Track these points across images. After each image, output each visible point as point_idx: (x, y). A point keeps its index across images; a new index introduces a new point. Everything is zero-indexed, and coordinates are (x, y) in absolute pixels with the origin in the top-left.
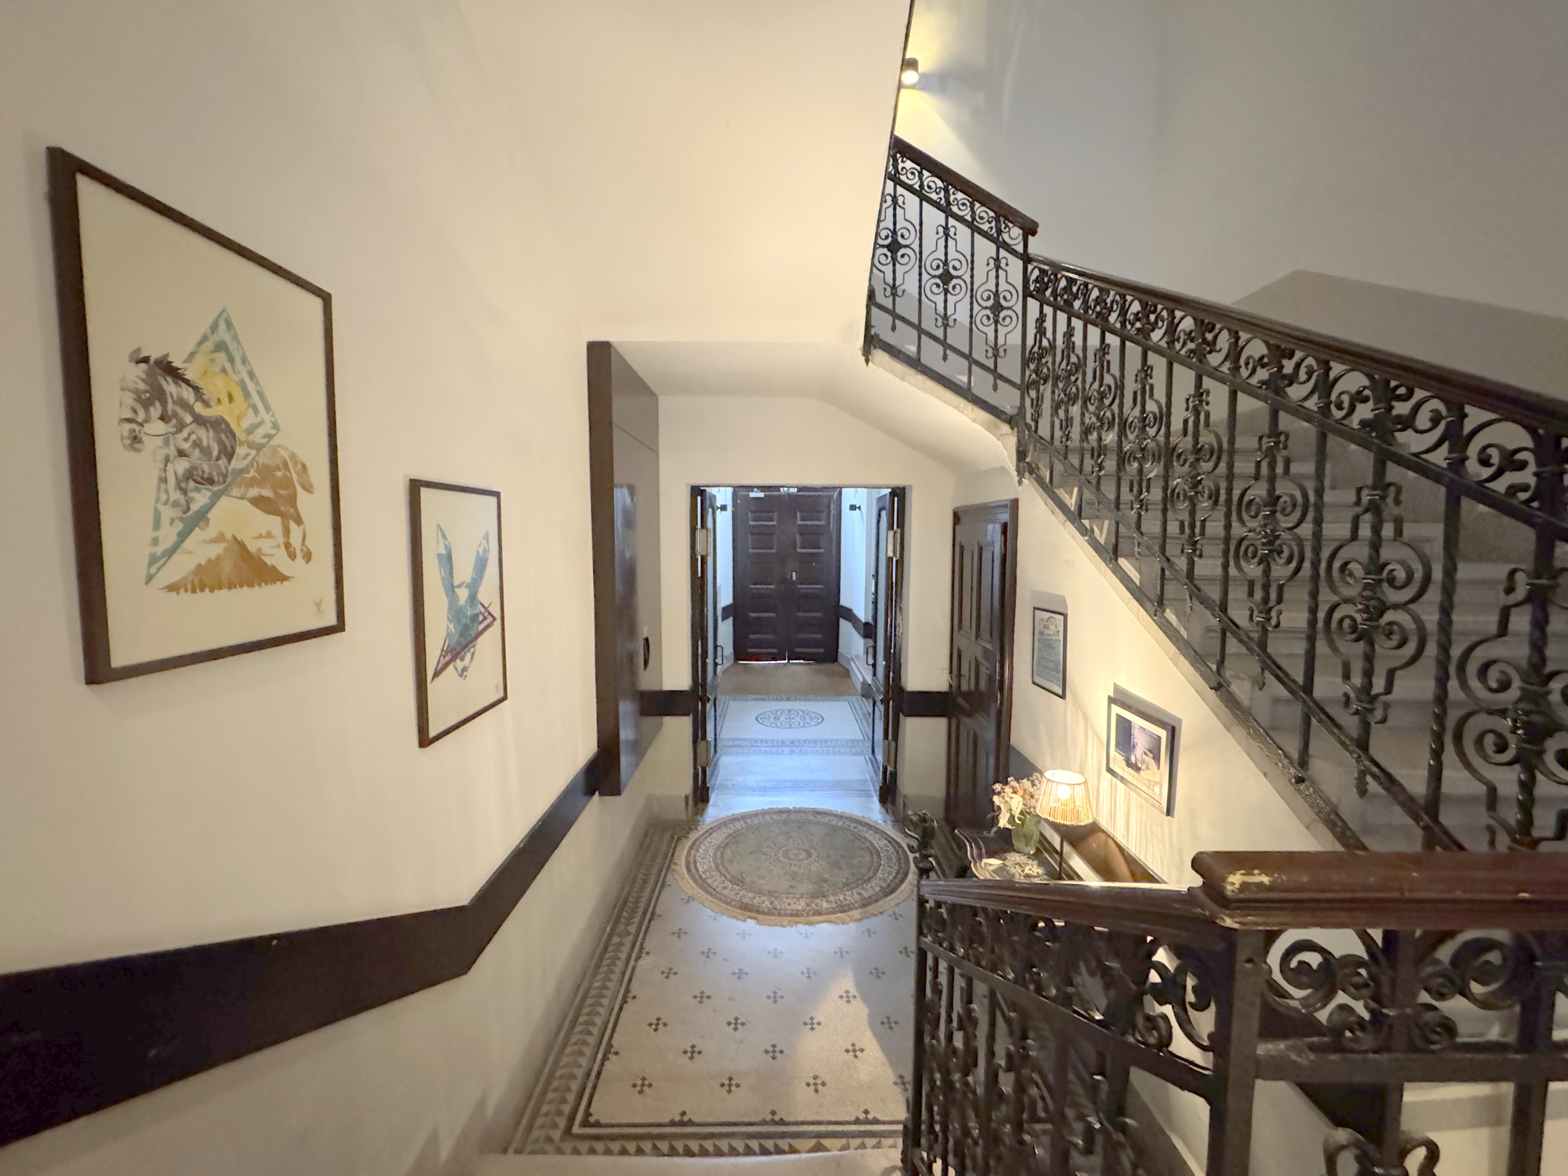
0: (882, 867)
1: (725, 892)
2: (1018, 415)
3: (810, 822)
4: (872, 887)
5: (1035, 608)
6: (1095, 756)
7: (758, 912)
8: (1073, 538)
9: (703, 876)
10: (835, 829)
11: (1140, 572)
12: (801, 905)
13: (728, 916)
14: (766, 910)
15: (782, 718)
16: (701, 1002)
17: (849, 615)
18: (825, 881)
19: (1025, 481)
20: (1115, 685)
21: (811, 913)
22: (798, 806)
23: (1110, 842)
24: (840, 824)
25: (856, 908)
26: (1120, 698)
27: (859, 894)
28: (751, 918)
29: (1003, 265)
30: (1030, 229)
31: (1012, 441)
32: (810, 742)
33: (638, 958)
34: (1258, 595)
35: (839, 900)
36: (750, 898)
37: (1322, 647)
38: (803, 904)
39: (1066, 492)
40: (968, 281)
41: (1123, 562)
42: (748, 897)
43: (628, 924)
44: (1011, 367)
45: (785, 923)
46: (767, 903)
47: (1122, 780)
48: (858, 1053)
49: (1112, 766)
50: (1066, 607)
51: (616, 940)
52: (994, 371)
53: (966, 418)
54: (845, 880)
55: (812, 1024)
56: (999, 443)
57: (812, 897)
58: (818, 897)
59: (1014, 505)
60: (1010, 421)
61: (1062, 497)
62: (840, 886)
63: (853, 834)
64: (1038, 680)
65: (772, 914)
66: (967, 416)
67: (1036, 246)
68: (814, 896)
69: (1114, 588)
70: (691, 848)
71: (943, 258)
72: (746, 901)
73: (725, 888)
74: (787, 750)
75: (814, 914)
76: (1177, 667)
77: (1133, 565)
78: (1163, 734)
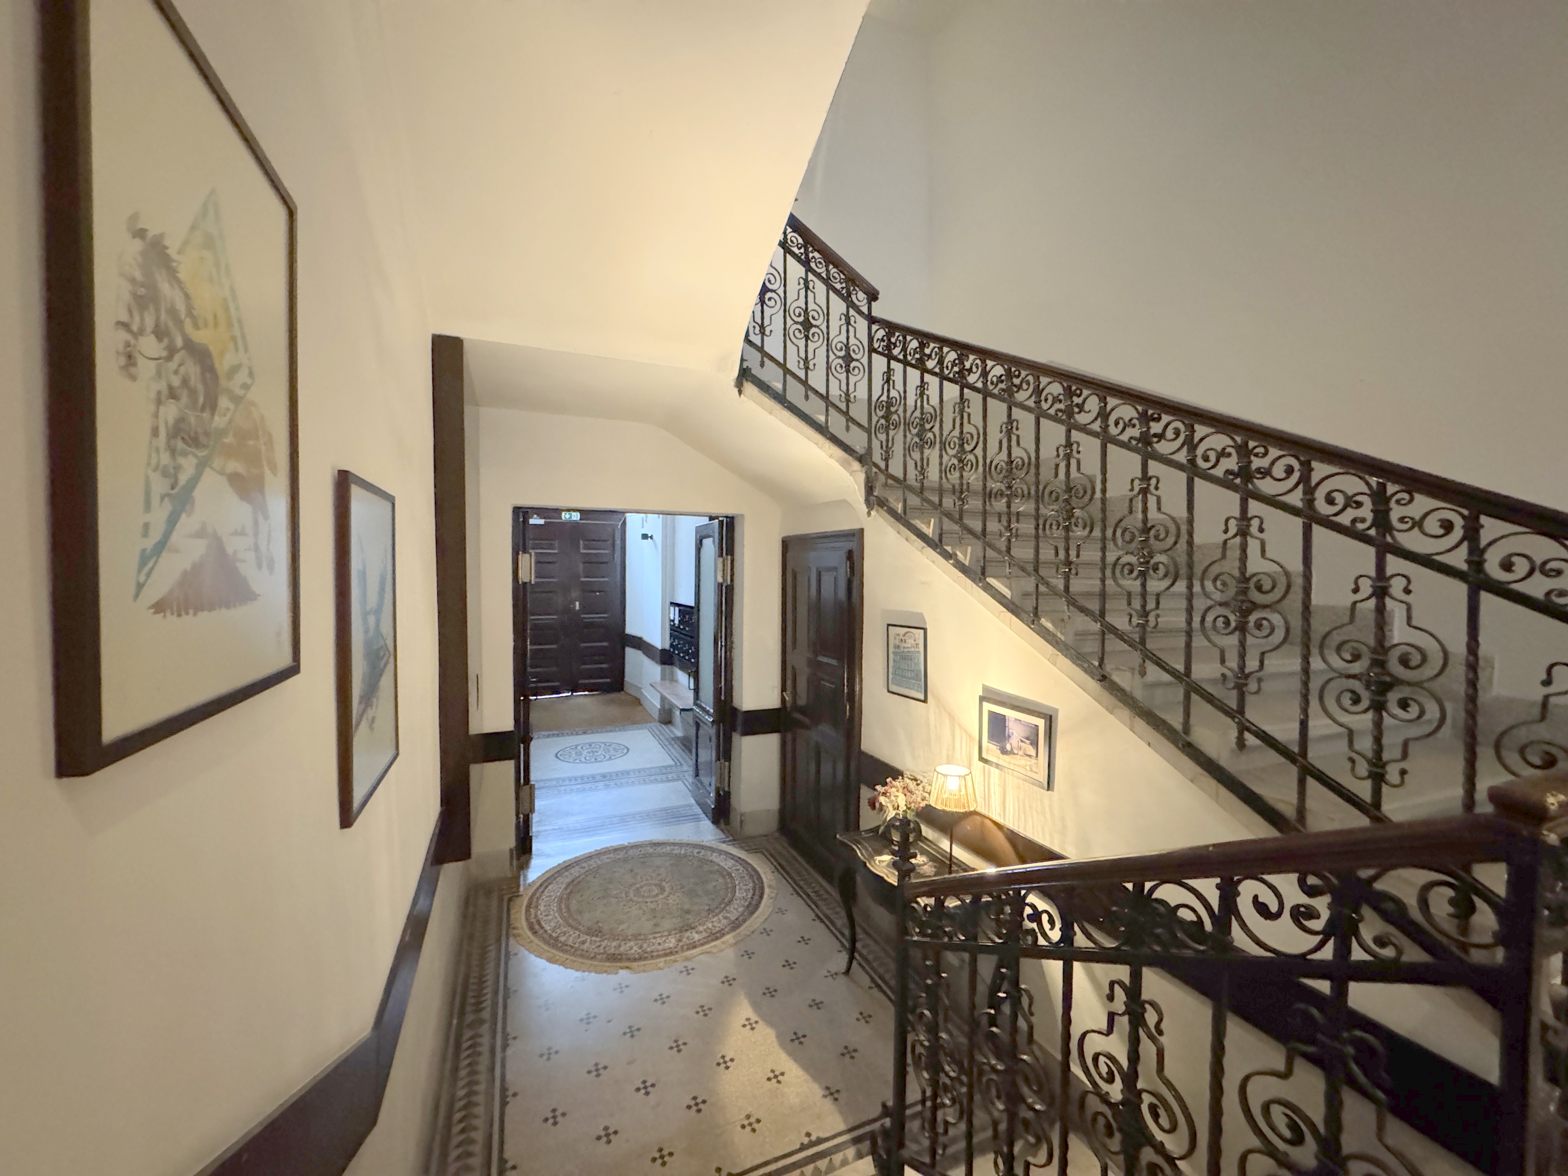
0: (737, 887)
1: (585, 947)
2: (866, 454)
3: (651, 855)
4: (736, 909)
5: (889, 625)
6: (966, 749)
7: (629, 960)
8: (933, 562)
9: (554, 935)
10: (679, 857)
11: (1010, 589)
12: (672, 942)
13: (596, 973)
14: (637, 956)
15: (585, 753)
16: (598, 1075)
17: (639, 643)
18: (688, 912)
19: (873, 513)
20: (984, 686)
21: (685, 947)
22: (632, 841)
23: (987, 822)
24: (683, 852)
25: (728, 933)
26: (988, 696)
27: (726, 918)
28: (622, 968)
29: (852, 322)
30: (873, 296)
31: (862, 477)
32: (623, 774)
33: (505, 1047)
34: (1137, 604)
35: (708, 928)
36: (615, 947)
37: (1198, 641)
38: (673, 940)
39: (924, 523)
40: (825, 331)
41: (991, 580)
42: (612, 946)
43: (479, 1010)
44: (859, 412)
45: (661, 965)
46: (635, 948)
47: (997, 766)
48: (780, 1078)
49: (984, 756)
50: (925, 623)
51: (468, 1034)
52: (846, 414)
53: (823, 454)
54: (707, 908)
55: (725, 1063)
56: (851, 478)
57: (681, 932)
58: (687, 930)
59: (858, 535)
60: (861, 459)
61: (918, 526)
62: (704, 914)
63: (700, 860)
64: (893, 688)
65: (646, 958)
66: (824, 451)
67: (879, 310)
68: (682, 930)
69: (982, 603)
70: (529, 907)
71: (804, 307)
72: (612, 951)
73: (583, 942)
74: (601, 785)
75: (688, 949)
76: (1055, 665)
77: (1003, 584)
78: (1041, 723)
